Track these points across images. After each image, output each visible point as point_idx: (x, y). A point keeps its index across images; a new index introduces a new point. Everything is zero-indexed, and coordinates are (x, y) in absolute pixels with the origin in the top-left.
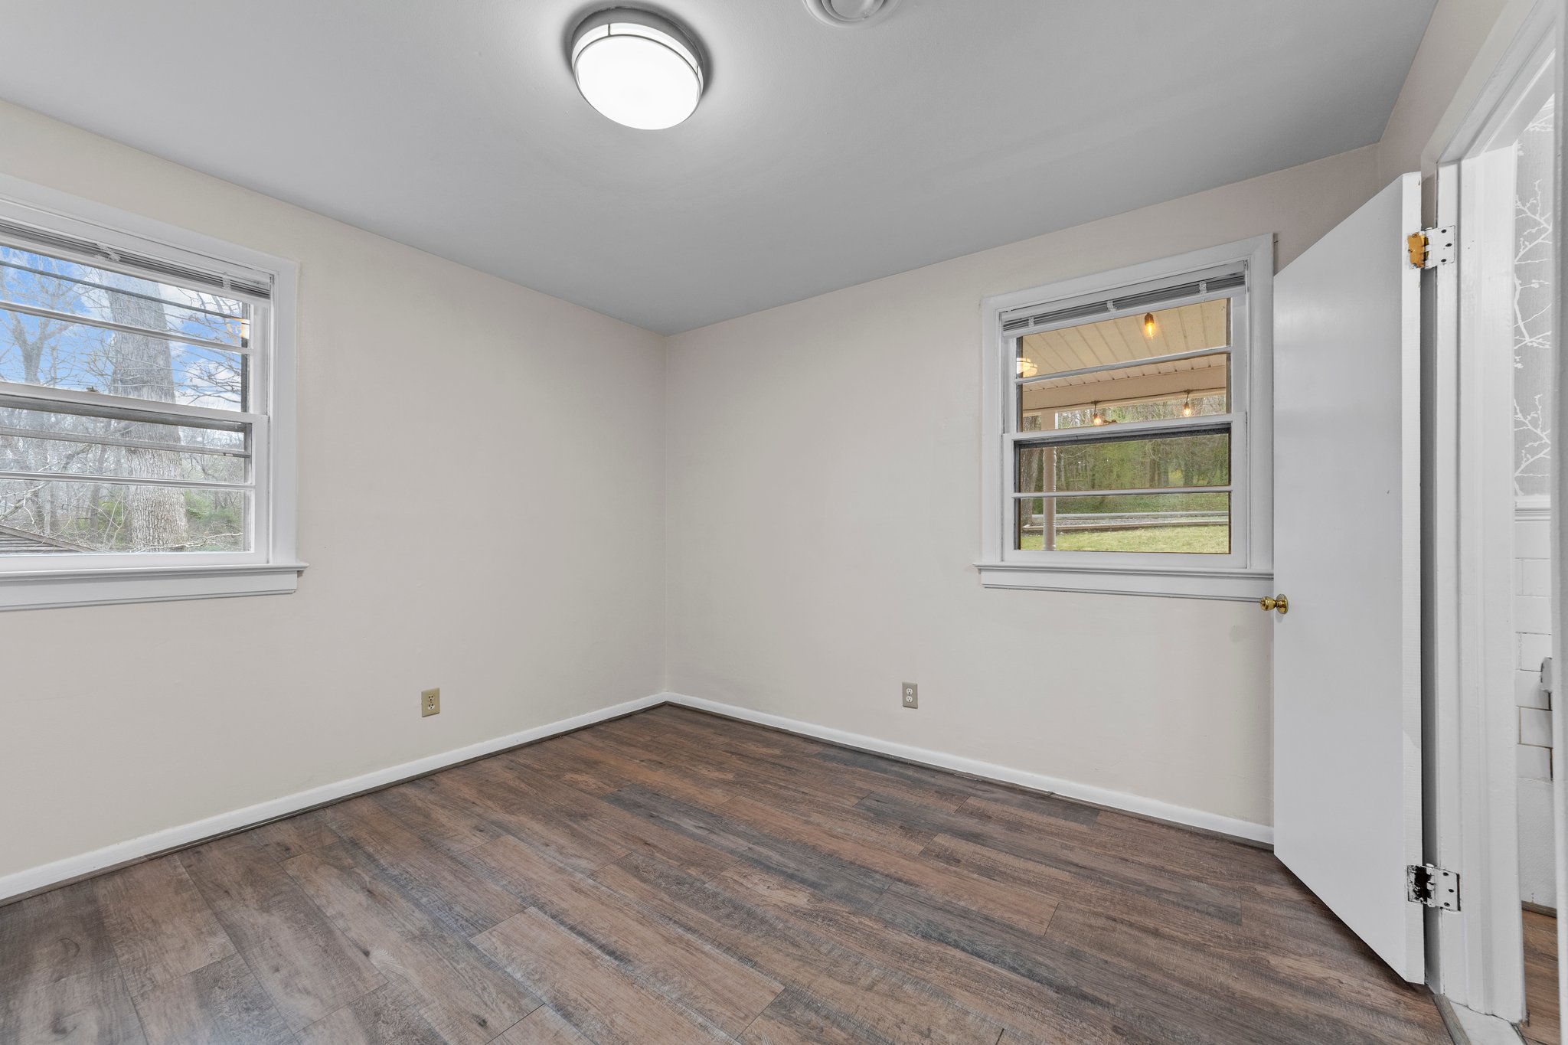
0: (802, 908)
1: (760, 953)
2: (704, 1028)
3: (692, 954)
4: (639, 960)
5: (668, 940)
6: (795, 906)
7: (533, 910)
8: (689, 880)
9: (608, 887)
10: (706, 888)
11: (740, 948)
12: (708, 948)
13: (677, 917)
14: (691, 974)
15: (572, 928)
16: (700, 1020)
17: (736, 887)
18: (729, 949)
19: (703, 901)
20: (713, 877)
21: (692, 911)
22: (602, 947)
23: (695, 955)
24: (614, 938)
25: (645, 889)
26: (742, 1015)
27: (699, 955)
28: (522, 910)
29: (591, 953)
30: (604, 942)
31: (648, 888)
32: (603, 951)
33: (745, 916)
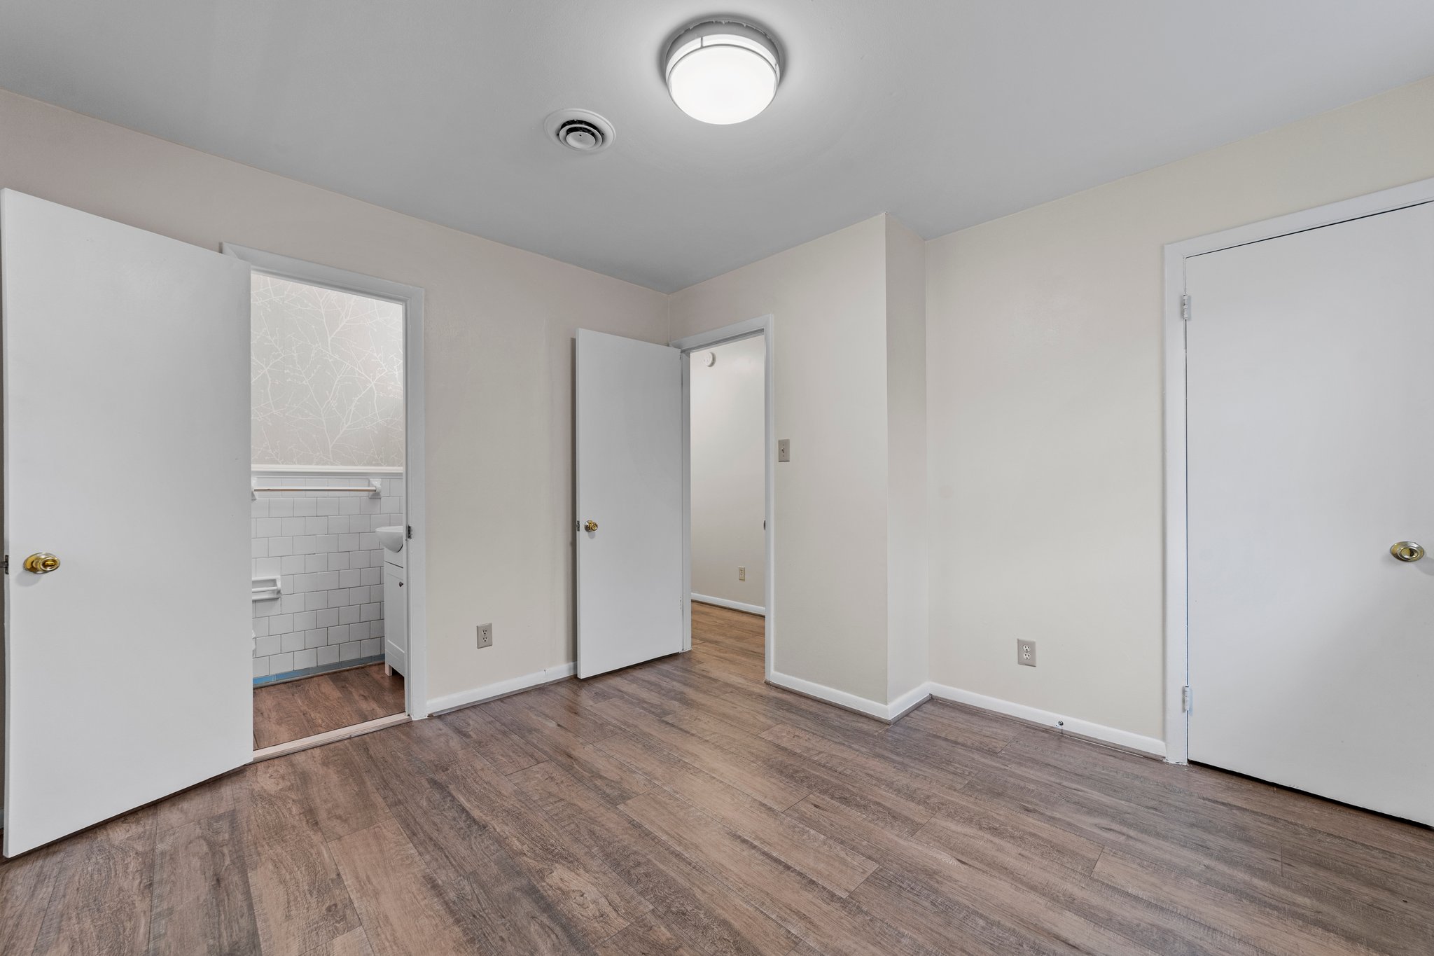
0: (564, 865)
1: (623, 829)
2: (675, 792)
3: (678, 834)
4: (720, 833)
5: (697, 847)
6: (569, 868)
7: (844, 895)
8: (671, 917)
9: (769, 917)
10: (652, 903)
11: (637, 835)
12: (664, 838)
13: (687, 869)
14: (680, 820)
15: (788, 867)
16: (677, 796)
17: (617, 899)
18: (647, 835)
19: (659, 886)
20: (640, 921)
21: (673, 874)
22: (755, 847)
23: (675, 832)
24: (745, 853)
25: (723, 909)
26: (651, 795)
27: (672, 833)
28: (852, 894)
29: (762, 843)
30: (753, 851)
31: (719, 911)
32: (752, 843)
33: (623, 863)
